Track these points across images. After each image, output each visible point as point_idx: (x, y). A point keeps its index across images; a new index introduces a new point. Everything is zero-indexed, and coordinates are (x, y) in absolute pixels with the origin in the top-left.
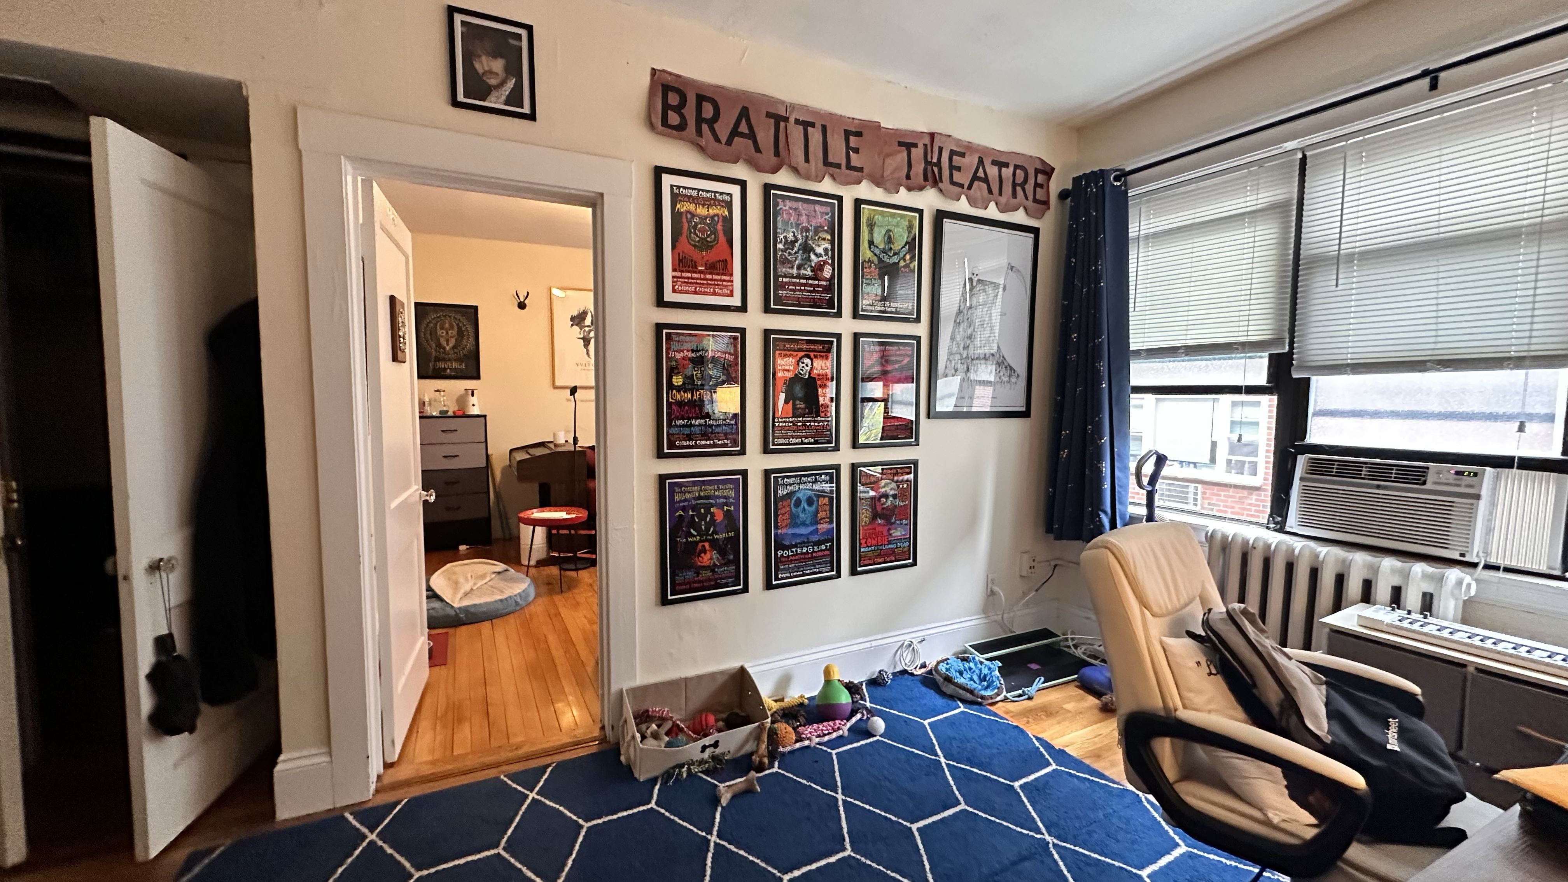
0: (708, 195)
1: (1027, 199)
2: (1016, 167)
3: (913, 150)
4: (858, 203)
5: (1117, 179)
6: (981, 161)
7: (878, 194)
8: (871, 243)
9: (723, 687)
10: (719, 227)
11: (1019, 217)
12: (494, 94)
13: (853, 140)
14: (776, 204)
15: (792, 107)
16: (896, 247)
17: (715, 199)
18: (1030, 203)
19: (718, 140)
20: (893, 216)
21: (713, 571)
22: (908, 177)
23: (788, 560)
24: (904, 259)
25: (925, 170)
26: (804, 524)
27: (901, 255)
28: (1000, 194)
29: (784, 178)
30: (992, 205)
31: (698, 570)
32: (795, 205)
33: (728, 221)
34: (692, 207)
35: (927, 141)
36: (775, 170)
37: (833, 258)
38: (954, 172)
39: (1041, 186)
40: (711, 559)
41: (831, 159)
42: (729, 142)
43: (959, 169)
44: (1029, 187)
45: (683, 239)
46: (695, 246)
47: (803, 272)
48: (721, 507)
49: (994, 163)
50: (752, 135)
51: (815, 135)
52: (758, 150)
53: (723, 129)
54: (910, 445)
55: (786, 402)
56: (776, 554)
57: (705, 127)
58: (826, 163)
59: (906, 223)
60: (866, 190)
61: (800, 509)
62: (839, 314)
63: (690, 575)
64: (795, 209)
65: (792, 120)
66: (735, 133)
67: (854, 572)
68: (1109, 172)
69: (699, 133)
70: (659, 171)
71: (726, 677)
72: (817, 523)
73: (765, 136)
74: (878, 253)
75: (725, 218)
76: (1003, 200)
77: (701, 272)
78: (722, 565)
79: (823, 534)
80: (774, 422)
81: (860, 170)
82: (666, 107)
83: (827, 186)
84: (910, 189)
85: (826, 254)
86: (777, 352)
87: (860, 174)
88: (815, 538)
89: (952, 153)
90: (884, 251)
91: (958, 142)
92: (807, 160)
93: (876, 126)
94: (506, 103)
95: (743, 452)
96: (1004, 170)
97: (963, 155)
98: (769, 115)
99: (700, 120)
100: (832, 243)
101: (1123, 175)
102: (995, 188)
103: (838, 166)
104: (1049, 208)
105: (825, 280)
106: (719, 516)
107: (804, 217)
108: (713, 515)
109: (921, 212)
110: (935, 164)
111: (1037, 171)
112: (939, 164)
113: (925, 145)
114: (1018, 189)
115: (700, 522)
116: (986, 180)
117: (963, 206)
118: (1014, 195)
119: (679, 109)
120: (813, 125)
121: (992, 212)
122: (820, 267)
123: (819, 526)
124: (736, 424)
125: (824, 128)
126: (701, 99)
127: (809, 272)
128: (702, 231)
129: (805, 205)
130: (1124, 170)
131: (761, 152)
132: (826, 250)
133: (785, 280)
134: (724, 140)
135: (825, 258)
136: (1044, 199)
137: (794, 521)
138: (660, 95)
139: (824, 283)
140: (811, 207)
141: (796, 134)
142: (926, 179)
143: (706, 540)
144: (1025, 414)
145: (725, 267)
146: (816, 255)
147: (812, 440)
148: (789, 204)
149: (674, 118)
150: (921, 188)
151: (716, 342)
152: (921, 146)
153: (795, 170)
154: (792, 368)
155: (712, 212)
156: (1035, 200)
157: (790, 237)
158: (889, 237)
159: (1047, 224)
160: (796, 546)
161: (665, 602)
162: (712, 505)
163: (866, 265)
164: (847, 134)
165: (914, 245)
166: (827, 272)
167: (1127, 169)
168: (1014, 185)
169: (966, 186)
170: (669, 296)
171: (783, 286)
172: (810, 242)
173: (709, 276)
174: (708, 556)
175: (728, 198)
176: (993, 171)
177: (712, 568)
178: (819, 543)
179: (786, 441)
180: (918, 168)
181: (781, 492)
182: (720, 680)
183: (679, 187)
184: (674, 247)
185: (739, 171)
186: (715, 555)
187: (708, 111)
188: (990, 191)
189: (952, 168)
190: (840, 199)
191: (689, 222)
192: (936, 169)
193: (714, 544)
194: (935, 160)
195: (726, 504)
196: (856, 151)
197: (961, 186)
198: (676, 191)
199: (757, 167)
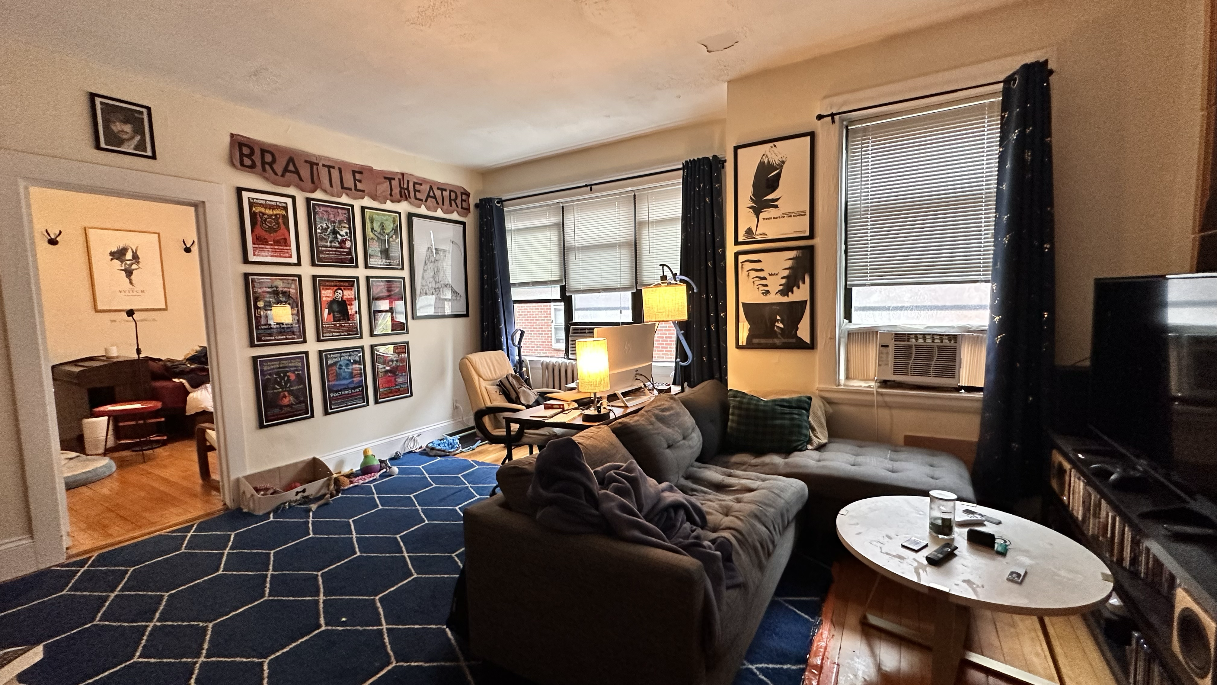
0: (272, 203)
1: (457, 207)
2: (451, 191)
3: (393, 182)
4: (363, 209)
5: (498, 203)
6: (431, 188)
7: (375, 205)
8: (372, 229)
9: (303, 469)
10: (281, 221)
11: (455, 216)
12: (126, 144)
13: (358, 176)
14: (314, 209)
15: (319, 157)
16: (387, 231)
17: (277, 205)
18: (460, 209)
19: (276, 174)
20: (384, 215)
21: (291, 407)
22: (391, 195)
23: (337, 398)
24: (392, 237)
25: (400, 192)
26: (345, 379)
27: (391, 235)
28: (443, 204)
29: (318, 195)
30: (439, 210)
31: (281, 407)
32: (326, 209)
33: (286, 218)
34: (263, 210)
35: (401, 177)
36: (313, 191)
37: (351, 237)
38: (417, 193)
39: (465, 201)
40: (290, 401)
41: (345, 186)
42: (283, 176)
43: (419, 191)
44: (459, 201)
45: (258, 226)
46: (266, 231)
47: (333, 244)
48: (293, 372)
49: (438, 189)
50: (297, 172)
51: (335, 173)
52: (301, 179)
53: (279, 167)
54: (403, 333)
55: (329, 314)
56: (329, 395)
57: (267, 167)
58: (343, 187)
59: (391, 220)
60: (367, 202)
61: (342, 370)
62: (357, 266)
63: (277, 411)
64: (327, 212)
65: (320, 165)
66: (286, 170)
67: (376, 402)
68: (495, 199)
69: (264, 170)
70: (239, 191)
71: (305, 464)
72: (353, 377)
73: (305, 172)
74: (377, 234)
75: (284, 216)
76: (445, 207)
77: (271, 245)
78: (297, 404)
79: (356, 383)
80: (322, 325)
81: (363, 191)
82: (242, 155)
83: (344, 199)
84: (392, 201)
85: (347, 235)
86: (321, 287)
87: (363, 193)
88: (352, 386)
89: (415, 183)
90: (380, 233)
91: (418, 178)
92: (331, 186)
93: (370, 169)
94: (135, 149)
95: (305, 342)
96: (444, 192)
97: (421, 184)
98: (306, 161)
99: (263, 163)
100: (350, 228)
101: (501, 201)
102: (440, 201)
103: (350, 189)
104: (470, 212)
105: (347, 248)
106: (293, 377)
107: (332, 216)
108: (288, 377)
109: (399, 213)
110: (406, 189)
111: (462, 194)
112: (408, 189)
113: (399, 179)
114: (453, 202)
115: (281, 381)
116: (434, 197)
117: (423, 210)
118: (451, 206)
119: (250, 156)
120: (334, 168)
121: (439, 213)
122: (343, 242)
123: (354, 379)
124: (299, 326)
125: (340, 170)
126: (263, 151)
127: (337, 245)
128: (270, 222)
129: (332, 210)
130: (501, 199)
131: (303, 181)
132: (346, 233)
133: (323, 249)
134: (280, 173)
135: (346, 237)
136: (467, 207)
137: (338, 377)
138: (238, 148)
139: (347, 250)
140: (336, 210)
141: (324, 172)
142: (401, 196)
143: (286, 391)
144: (467, 315)
145: (286, 242)
146: (340, 235)
147: (346, 334)
148: (322, 208)
149: (247, 162)
150: (399, 201)
151: (283, 283)
152: (397, 179)
153: (325, 191)
154: (331, 295)
155: (275, 212)
156: (462, 208)
157: (324, 226)
158: (383, 226)
159: (470, 220)
160: (341, 390)
161: (261, 426)
162: (288, 372)
163: (370, 241)
164: (354, 172)
165: (397, 230)
166: (348, 244)
167: (504, 198)
168: (450, 200)
169: (424, 200)
170: (251, 258)
171: (322, 252)
172: (337, 229)
173: (276, 247)
174: (287, 399)
175: (285, 205)
176: (438, 193)
177: (290, 406)
178: (354, 388)
179: (331, 335)
180: (396, 191)
181: (329, 362)
182: (301, 466)
183: (253, 199)
184: (252, 231)
185: (291, 191)
186: (292, 398)
187: (268, 158)
188: (437, 203)
189: (415, 191)
190: (352, 206)
191: (261, 218)
192: (406, 192)
193: (291, 393)
194: (405, 186)
195: (297, 370)
196: (360, 181)
197: (421, 200)
198: (252, 201)
199: (303, 190)
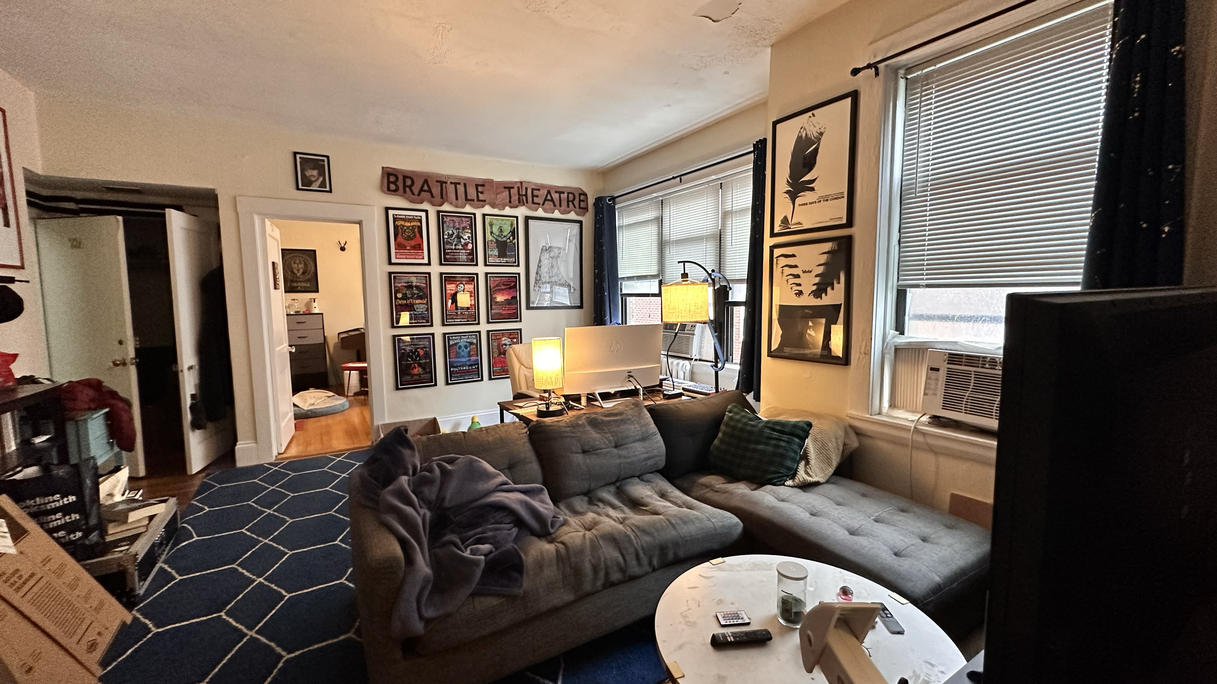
0: (410, 217)
1: (575, 207)
2: (568, 193)
3: (512, 190)
4: (484, 215)
5: (609, 200)
6: (549, 192)
7: (496, 211)
8: (492, 233)
9: (426, 425)
10: (416, 230)
11: (572, 216)
12: (314, 185)
13: (480, 189)
14: (443, 219)
15: (449, 177)
16: (505, 234)
17: (414, 219)
18: (577, 209)
19: (413, 194)
20: (503, 220)
21: (420, 376)
22: (510, 202)
23: (456, 372)
24: (509, 238)
25: (519, 199)
26: (463, 357)
27: (508, 237)
28: (560, 206)
29: (446, 207)
30: (556, 211)
31: (412, 375)
32: (452, 218)
35: (519, 185)
36: (441, 205)
37: (472, 240)
38: (535, 198)
39: (583, 201)
40: (418, 371)
41: (469, 197)
42: (419, 195)
43: (537, 196)
44: (576, 202)
45: (399, 236)
46: (405, 239)
47: (457, 247)
48: (422, 349)
49: (556, 192)
50: (430, 191)
51: (461, 189)
52: (433, 196)
53: (416, 189)
54: (517, 322)
55: (452, 303)
56: (450, 370)
57: (407, 189)
58: (467, 199)
60: (487, 209)
61: (461, 351)
62: (477, 265)
63: (408, 378)
64: (452, 220)
65: (449, 182)
66: (422, 190)
68: (606, 197)
69: (405, 192)
70: (387, 209)
71: (427, 422)
72: (470, 356)
73: (436, 190)
74: (495, 237)
76: (563, 208)
77: (408, 250)
78: (424, 374)
79: (473, 361)
80: (446, 312)
81: (485, 201)
82: (389, 182)
83: (468, 209)
84: (511, 207)
85: (469, 239)
86: (446, 282)
87: (484, 203)
88: (468, 363)
89: (533, 190)
90: (498, 236)
91: (536, 184)
92: (457, 199)
93: (491, 182)
94: (319, 187)
95: (432, 325)
96: (562, 195)
97: (539, 190)
98: (437, 181)
99: (405, 186)
100: (472, 233)
101: (613, 199)
102: (557, 203)
103: (473, 200)
104: (588, 211)
105: (469, 250)
106: (422, 353)
108: (418, 352)
109: (517, 217)
110: (524, 195)
111: (580, 195)
112: (526, 195)
113: (518, 188)
114: (570, 203)
115: (412, 355)
116: (552, 200)
117: (540, 213)
118: (568, 206)
119: (395, 183)
120: (459, 184)
121: (557, 214)
122: (466, 244)
123: (471, 358)
124: (428, 313)
125: (465, 185)
126: (405, 177)
127: (460, 247)
129: (457, 218)
130: (613, 196)
131: (434, 198)
132: (469, 237)
134: (416, 193)
135: (468, 240)
136: (585, 207)
137: (458, 355)
138: (386, 177)
139: (468, 251)
140: (460, 219)
141: (451, 188)
142: (519, 202)
143: (415, 363)
144: (581, 307)
145: (419, 247)
146: (464, 239)
147: (466, 320)
148: (449, 218)
149: (393, 187)
150: (516, 207)
151: (417, 279)
152: (516, 188)
153: (451, 204)
155: (412, 224)
156: (580, 208)
157: (451, 232)
158: (501, 229)
159: (588, 219)
160: (459, 366)
161: (397, 389)
162: (418, 348)
164: (477, 186)
165: (514, 233)
166: (470, 246)
167: (616, 195)
168: (568, 201)
169: (541, 204)
172: (461, 234)
173: (412, 251)
174: (417, 370)
175: (419, 218)
176: (556, 196)
177: (419, 375)
178: (471, 365)
179: (453, 321)
180: (515, 198)
181: (451, 343)
182: (425, 423)
184: (395, 240)
185: (425, 206)
186: (420, 369)
187: (409, 182)
188: (555, 205)
189: (533, 196)
190: (474, 214)
191: (402, 229)
192: (524, 198)
193: (420, 365)
194: (524, 193)
195: (425, 348)
196: (482, 193)
197: (539, 204)
198: (395, 216)
199: (433, 205)
